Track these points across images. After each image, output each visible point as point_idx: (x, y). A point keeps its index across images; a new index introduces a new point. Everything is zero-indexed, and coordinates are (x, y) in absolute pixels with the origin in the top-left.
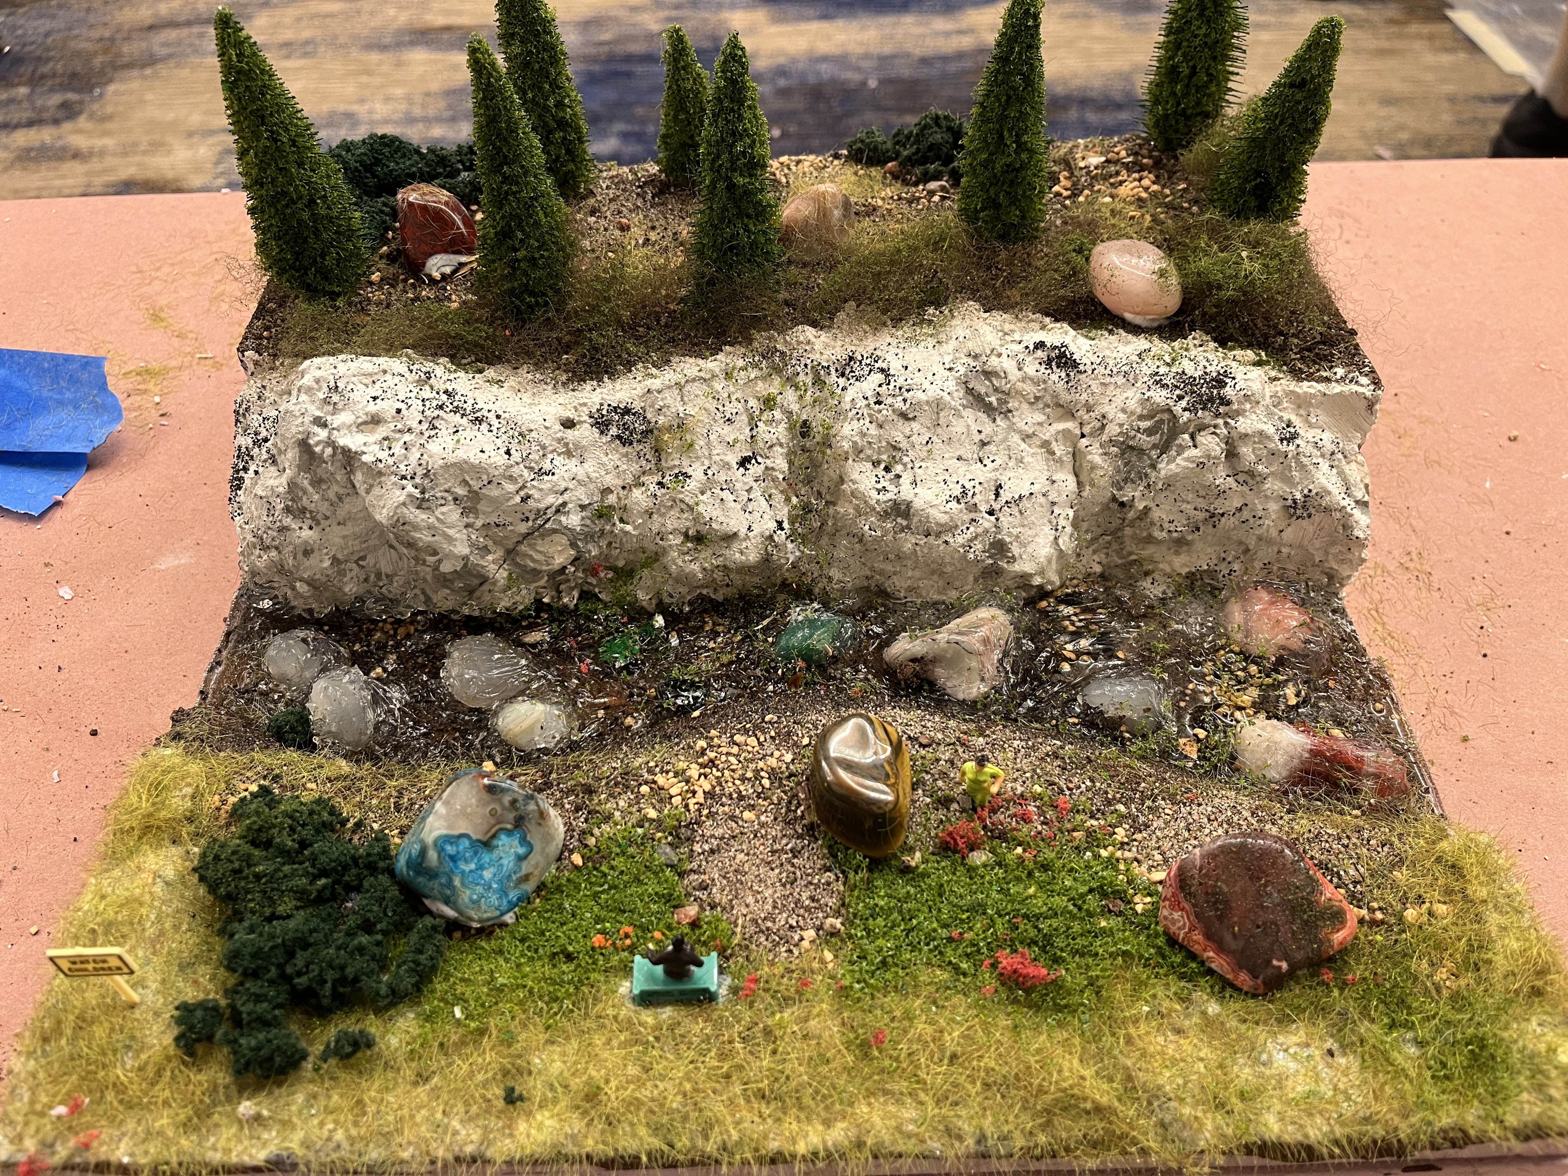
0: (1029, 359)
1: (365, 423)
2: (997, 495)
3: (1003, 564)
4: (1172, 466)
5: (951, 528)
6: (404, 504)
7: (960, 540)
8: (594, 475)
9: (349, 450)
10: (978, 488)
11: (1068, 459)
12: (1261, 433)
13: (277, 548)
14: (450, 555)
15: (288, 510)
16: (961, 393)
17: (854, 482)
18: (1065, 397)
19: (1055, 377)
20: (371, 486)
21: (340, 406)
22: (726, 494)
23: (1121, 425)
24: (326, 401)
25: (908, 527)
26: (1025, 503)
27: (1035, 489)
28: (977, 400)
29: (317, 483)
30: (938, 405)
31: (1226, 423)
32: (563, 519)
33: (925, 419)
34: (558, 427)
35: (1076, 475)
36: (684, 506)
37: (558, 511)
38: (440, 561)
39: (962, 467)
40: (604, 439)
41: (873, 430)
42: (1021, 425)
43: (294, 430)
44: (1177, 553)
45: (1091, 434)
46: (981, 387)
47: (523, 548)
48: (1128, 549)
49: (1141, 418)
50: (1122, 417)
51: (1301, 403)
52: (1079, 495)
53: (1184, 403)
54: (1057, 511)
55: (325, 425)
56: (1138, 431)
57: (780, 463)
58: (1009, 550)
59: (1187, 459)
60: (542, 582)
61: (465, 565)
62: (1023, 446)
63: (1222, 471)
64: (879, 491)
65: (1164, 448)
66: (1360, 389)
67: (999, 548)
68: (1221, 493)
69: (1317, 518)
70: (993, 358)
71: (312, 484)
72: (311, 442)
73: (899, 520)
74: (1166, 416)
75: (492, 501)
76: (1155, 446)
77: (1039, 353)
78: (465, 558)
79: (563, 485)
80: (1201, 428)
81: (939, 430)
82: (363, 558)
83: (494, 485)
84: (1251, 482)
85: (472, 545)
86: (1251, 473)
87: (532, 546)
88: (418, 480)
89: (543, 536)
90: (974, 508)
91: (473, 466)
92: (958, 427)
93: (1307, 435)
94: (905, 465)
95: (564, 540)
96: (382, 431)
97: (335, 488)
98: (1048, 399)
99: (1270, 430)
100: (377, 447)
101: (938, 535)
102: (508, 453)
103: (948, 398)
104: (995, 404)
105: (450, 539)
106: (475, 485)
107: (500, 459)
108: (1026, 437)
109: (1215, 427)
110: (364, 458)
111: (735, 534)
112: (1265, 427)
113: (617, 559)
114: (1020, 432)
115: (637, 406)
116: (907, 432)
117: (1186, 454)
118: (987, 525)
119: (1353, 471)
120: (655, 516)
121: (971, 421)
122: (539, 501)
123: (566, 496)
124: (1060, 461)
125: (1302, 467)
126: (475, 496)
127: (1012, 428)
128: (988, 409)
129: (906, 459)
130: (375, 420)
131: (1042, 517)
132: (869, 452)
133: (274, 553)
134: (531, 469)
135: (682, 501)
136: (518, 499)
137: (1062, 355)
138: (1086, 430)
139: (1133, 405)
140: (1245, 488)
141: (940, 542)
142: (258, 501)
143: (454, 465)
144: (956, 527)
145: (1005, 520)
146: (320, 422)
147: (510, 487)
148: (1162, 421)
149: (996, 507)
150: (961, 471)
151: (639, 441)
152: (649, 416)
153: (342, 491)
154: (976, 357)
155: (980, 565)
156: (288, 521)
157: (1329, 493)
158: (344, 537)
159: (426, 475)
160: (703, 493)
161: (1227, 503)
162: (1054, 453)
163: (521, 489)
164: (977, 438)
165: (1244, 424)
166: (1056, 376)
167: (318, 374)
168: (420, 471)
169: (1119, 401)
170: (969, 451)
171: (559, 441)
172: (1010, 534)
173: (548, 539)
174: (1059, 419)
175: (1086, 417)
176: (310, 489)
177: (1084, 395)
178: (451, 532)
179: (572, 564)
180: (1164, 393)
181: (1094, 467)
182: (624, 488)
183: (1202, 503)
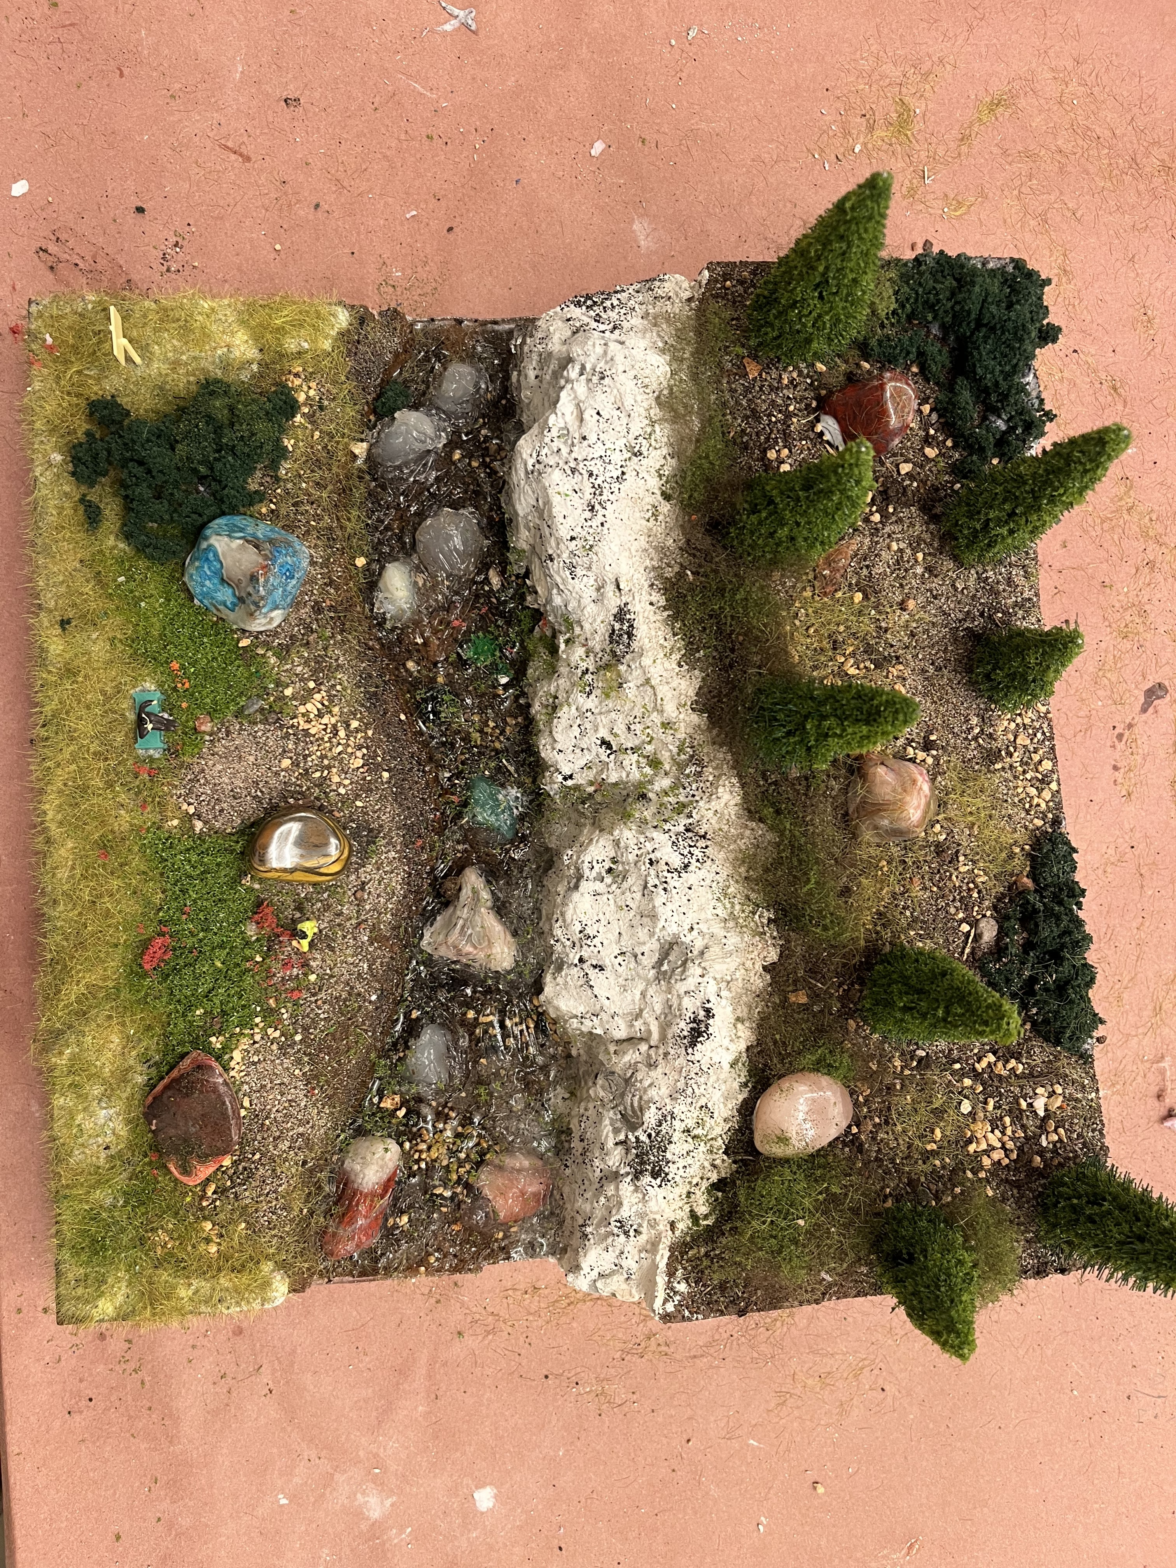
0: (697, 1002)
1: (579, 412)
2: (595, 967)
3: (550, 968)
5: (565, 923)
6: (523, 459)
7: (560, 933)
8: (587, 612)
9: (558, 402)
11: (633, 1032)
12: (621, 1203)
16: (667, 937)
17: (597, 841)
18: (671, 1034)
19: (682, 1024)
20: (538, 427)
21: (591, 385)
22: (577, 729)
23: (643, 1081)
24: (596, 371)
25: (570, 888)
26: (589, 991)
27: (604, 1000)
28: (665, 953)
30: (653, 917)
32: (555, 590)
33: (644, 904)
34: (614, 576)
35: (622, 1039)
36: (570, 693)
37: (556, 585)
39: (614, 936)
40: (612, 618)
41: (632, 858)
42: (651, 992)
45: (647, 1055)
46: (674, 957)
49: (641, 1099)
50: (646, 1083)
52: (610, 1041)
53: (644, 1138)
54: (595, 1019)
55: (579, 375)
56: (635, 1095)
57: (615, 775)
58: (559, 974)
59: (607, 1136)
62: (637, 993)
64: (590, 863)
65: (622, 1116)
66: (660, 1300)
67: (559, 966)
70: (699, 971)
72: (569, 366)
73: (573, 880)
74: (639, 1119)
75: (545, 531)
76: (625, 1108)
77: (702, 1013)
78: (517, 514)
79: (571, 588)
80: (626, 1151)
81: (638, 917)
83: (550, 531)
85: (525, 517)
86: (602, 1190)
87: (539, 567)
88: (537, 466)
89: (544, 575)
90: (581, 947)
91: (551, 512)
92: (643, 934)
93: (630, 1246)
94: (610, 886)
95: (547, 593)
96: (573, 428)
98: (670, 1018)
100: (563, 425)
101: (562, 912)
102: (572, 538)
103: (660, 926)
104: (663, 969)
107: (566, 533)
108: (643, 996)
109: (626, 1164)
110: (552, 416)
111: (554, 739)
114: (646, 990)
115: (635, 645)
116: (634, 888)
117: (611, 1135)
118: (571, 956)
120: (567, 669)
121: (649, 946)
122: (553, 570)
123: (566, 591)
124: (632, 1025)
125: (605, 1236)
127: (648, 983)
128: (659, 962)
129: (614, 886)
130: (580, 420)
131: (585, 1005)
134: (571, 560)
135: (573, 691)
136: (549, 552)
137: (700, 1034)
139: (652, 1093)
141: (558, 915)
143: (548, 495)
144: (567, 928)
145: (576, 972)
146: (581, 370)
147: (553, 545)
149: (585, 966)
150: (610, 936)
151: (612, 650)
152: (627, 656)
154: (702, 953)
157: (586, 1255)
159: (539, 473)
160: (577, 709)
162: (636, 1020)
163: (555, 553)
164: (638, 951)
165: (627, 1189)
166: (683, 1026)
168: (542, 468)
170: (627, 943)
171: (602, 580)
172: (566, 975)
173: (544, 580)
174: (658, 1027)
177: (672, 1051)
179: (542, 601)
180: (653, 1122)
181: (624, 1054)
182: (584, 639)
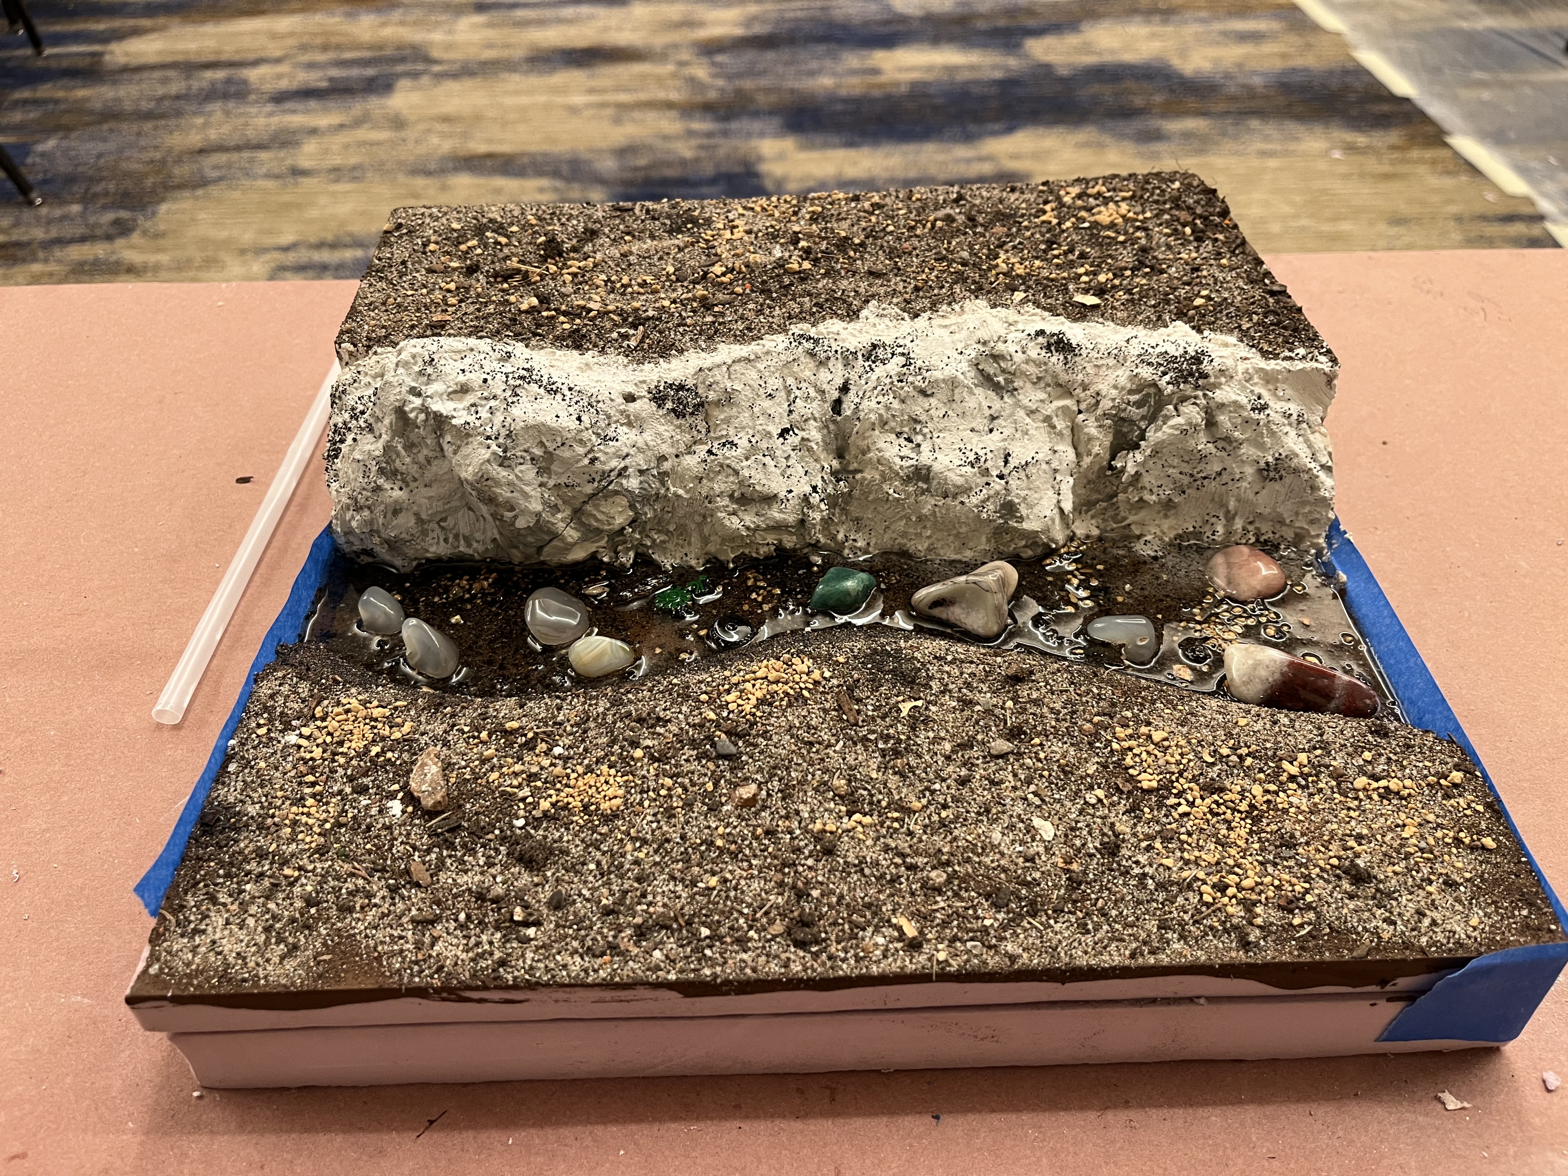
0: (1031, 345)
1: (455, 392)
2: (1006, 462)
3: (1013, 523)
4: (1159, 434)
5: (966, 490)
6: (488, 461)
7: (975, 500)
8: (651, 443)
9: (441, 415)
10: (990, 456)
11: (1067, 432)
12: (1235, 402)
13: (369, 508)
14: (525, 512)
15: (381, 471)
16: (972, 374)
17: (879, 451)
18: (1064, 377)
19: (1054, 359)
20: (459, 447)
21: (433, 377)
22: (767, 460)
23: (1113, 400)
24: (421, 373)
25: (928, 490)
26: (1031, 470)
27: (1039, 457)
28: (987, 380)
29: (409, 447)
30: (953, 383)
31: (1205, 395)
32: (624, 482)
33: (942, 394)
34: (621, 400)
35: (1075, 448)
36: (730, 471)
37: (620, 475)
38: (516, 517)
39: (975, 438)
40: (661, 412)
41: (896, 405)
42: (1025, 402)
43: (392, 398)
44: (1166, 516)
45: (1087, 410)
46: (991, 368)
47: (589, 508)
48: (1122, 514)
49: (1131, 392)
50: (1114, 392)
51: (1269, 378)
52: (1078, 464)
53: (1167, 378)
54: (1059, 478)
55: (419, 395)
56: (1128, 403)
57: (814, 433)
58: (1017, 510)
59: (1172, 427)
60: (603, 543)
61: (538, 521)
62: (1028, 420)
63: (1203, 437)
64: (902, 458)
65: (1152, 419)
66: (1319, 366)
67: (1009, 509)
68: (1203, 458)
69: (1288, 480)
70: (1000, 344)
71: (405, 448)
72: (407, 409)
73: (920, 484)
74: (1152, 390)
75: (564, 461)
76: (1143, 418)
77: (1040, 339)
78: (538, 515)
79: (625, 450)
80: (1184, 399)
81: (954, 405)
82: (444, 519)
83: (566, 447)
84: (1228, 448)
85: (544, 503)
86: (1228, 439)
87: (597, 507)
88: (501, 440)
89: (606, 497)
90: (986, 472)
91: (550, 429)
92: (971, 403)
93: (1276, 406)
94: (924, 435)
95: (625, 502)
96: (470, 399)
97: (425, 452)
98: (1049, 379)
99: (1243, 400)
100: (465, 412)
101: (955, 497)
102: (579, 419)
103: (961, 377)
104: (1003, 382)
105: (526, 496)
106: (550, 446)
107: (573, 424)
108: (1031, 413)
109: (1196, 397)
110: (454, 422)
111: (775, 496)
112: (1239, 398)
113: (668, 523)
114: (1025, 408)
115: (690, 383)
116: (926, 406)
117: (1172, 422)
118: (998, 487)
119: (1317, 440)
120: (704, 481)
121: (981, 398)
122: (604, 463)
123: (628, 461)
124: (1060, 434)
125: (1273, 433)
126: (549, 456)
127: (1018, 404)
128: (997, 388)
129: (925, 430)
130: (464, 390)
131: (1046, 483)
132: (893, 424)
133: (366, 513)
134: (598, 435)
135: (729, 466)
136: (586, 461)
137: (1060, 341)
138: (1083, 406)
139: (1123, 381)
140: (1224, 454)
141: (957, 502)
142: (355, 465)
143: (533, 427)
144: (971, 489)
145: (1013, 483)
146: (415, 392)
147: (581, 450)
148: (1148, 395)
149: (1006, 472)
150: (975, 441)
151: (692, 414)
152: (700, 391)
153: (431, 454)
154: (985, 343)
155: (993, 525)
156: (381, 481)
157: (1297, 455)
158: (430, 498)
159: (508, 436)
160: (747, 459)
161: (1208, 467)
162: (1054, 427)
163: (589, 452)
164: (987, 412)
165: (1220, 395)
166: (1056, 359)
167: (414, 350)
168: (504, 432)
169: (1111, 380)
170: (981, 423)
171: (622, 412)
172: (1018, 496)
173: (610, 500)
174: (1059, 398)
175: (1082, 395)
176: (403, 452)
177: (1080, 377)
178: (527, 489)
179: (630, 525)
180: (1151, 369)
181: (1090, 439)
182: (677, 456)
183: (1186, 468)
